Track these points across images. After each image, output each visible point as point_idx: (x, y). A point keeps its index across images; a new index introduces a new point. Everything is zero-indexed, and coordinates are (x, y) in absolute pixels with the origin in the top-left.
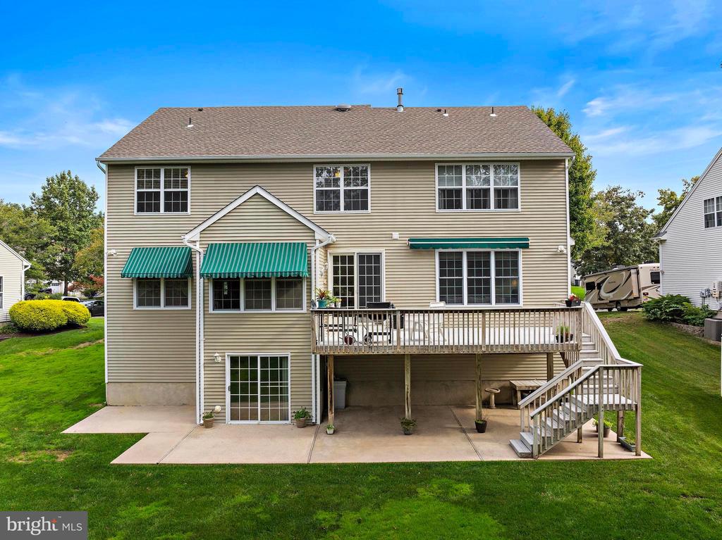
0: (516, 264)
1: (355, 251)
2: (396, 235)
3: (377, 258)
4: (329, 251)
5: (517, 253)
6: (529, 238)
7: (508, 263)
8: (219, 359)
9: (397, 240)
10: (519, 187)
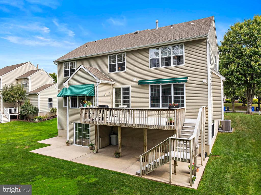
0: (183, 89)
1: (121, 86)
2: (135, 79)
3: (129, 88)
4: (113, 87)
5: (183, 84)
6: (188, 77)
7: (179, 89)
8: (72, 124)
9: (135, 81)
10: (184, 54)
